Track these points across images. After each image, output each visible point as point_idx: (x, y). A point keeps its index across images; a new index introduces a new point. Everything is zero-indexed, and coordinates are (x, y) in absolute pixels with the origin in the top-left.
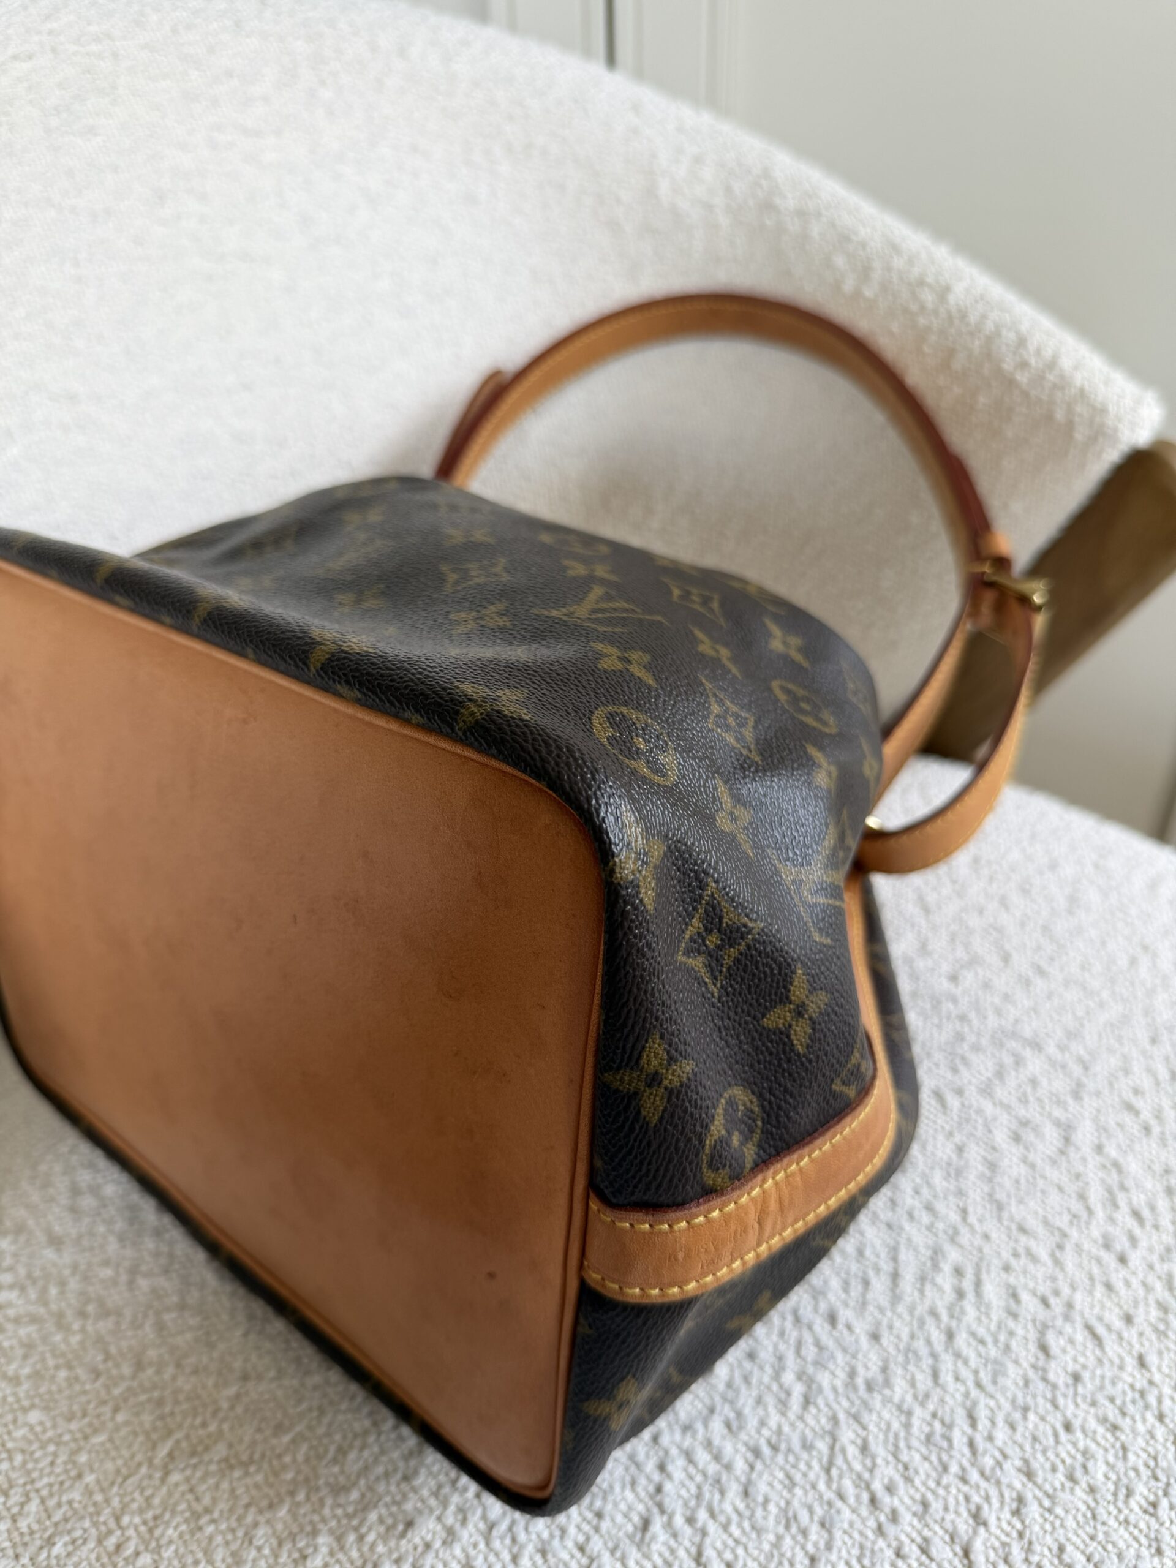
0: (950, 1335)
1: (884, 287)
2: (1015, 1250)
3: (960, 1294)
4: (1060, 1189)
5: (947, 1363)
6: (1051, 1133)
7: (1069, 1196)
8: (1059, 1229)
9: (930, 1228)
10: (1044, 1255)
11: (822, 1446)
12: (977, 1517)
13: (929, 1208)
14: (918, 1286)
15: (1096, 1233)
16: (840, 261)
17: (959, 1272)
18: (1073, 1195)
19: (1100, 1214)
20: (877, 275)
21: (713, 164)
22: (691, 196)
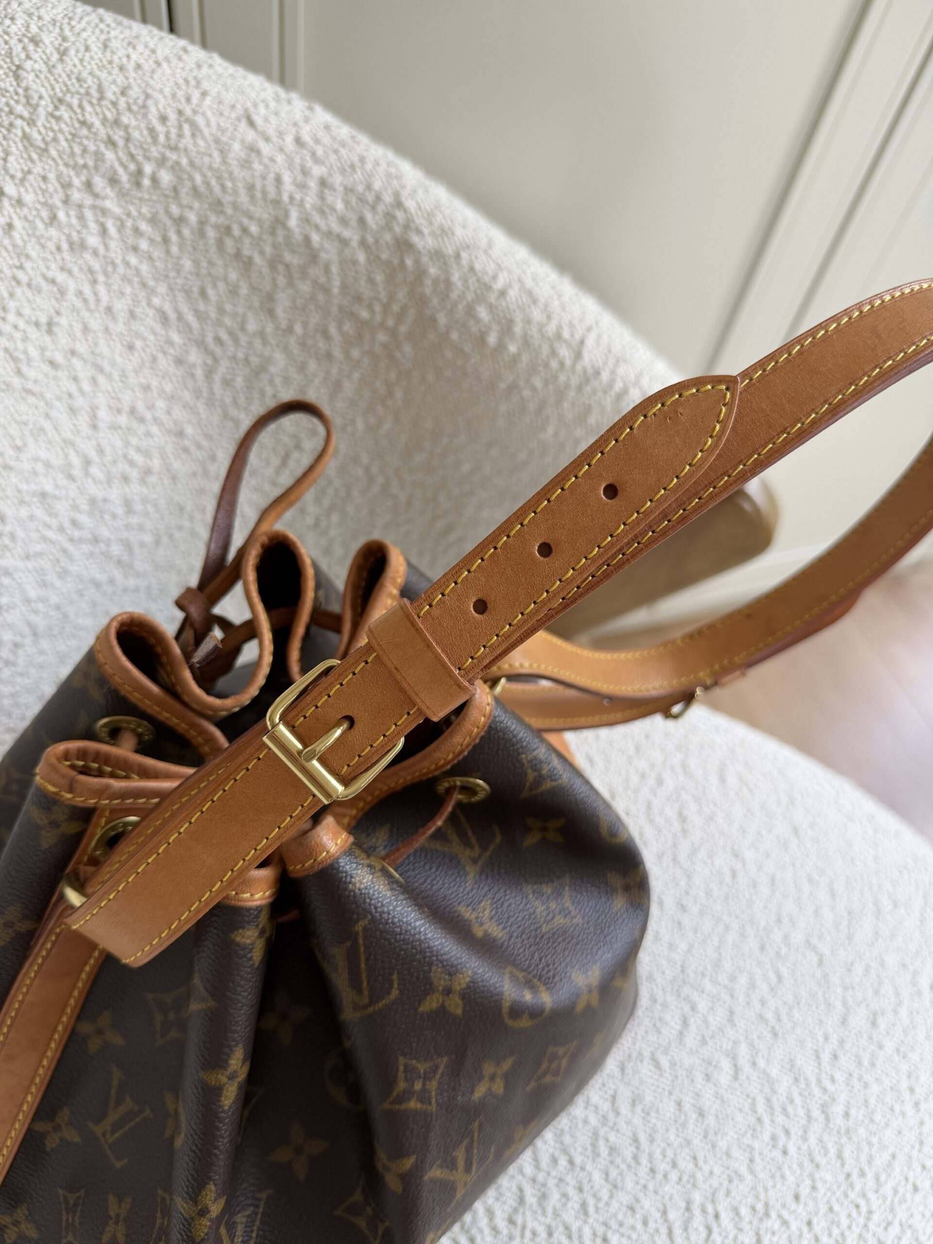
1: (526, 342)
2: (729, 1176)
4: (741, 1110)
6: (726, 1064)
7: (747, 1114)
8: (748, 1146)
10: (743, 1170)
14: (685, 1235)
15: (766, 1137)
16: (483, 313)
17: (704, 1211)
18: (750, 1112)
19: (766, 1120)
20: (518, 329)
21: (341, 189)
22: (324, 228)
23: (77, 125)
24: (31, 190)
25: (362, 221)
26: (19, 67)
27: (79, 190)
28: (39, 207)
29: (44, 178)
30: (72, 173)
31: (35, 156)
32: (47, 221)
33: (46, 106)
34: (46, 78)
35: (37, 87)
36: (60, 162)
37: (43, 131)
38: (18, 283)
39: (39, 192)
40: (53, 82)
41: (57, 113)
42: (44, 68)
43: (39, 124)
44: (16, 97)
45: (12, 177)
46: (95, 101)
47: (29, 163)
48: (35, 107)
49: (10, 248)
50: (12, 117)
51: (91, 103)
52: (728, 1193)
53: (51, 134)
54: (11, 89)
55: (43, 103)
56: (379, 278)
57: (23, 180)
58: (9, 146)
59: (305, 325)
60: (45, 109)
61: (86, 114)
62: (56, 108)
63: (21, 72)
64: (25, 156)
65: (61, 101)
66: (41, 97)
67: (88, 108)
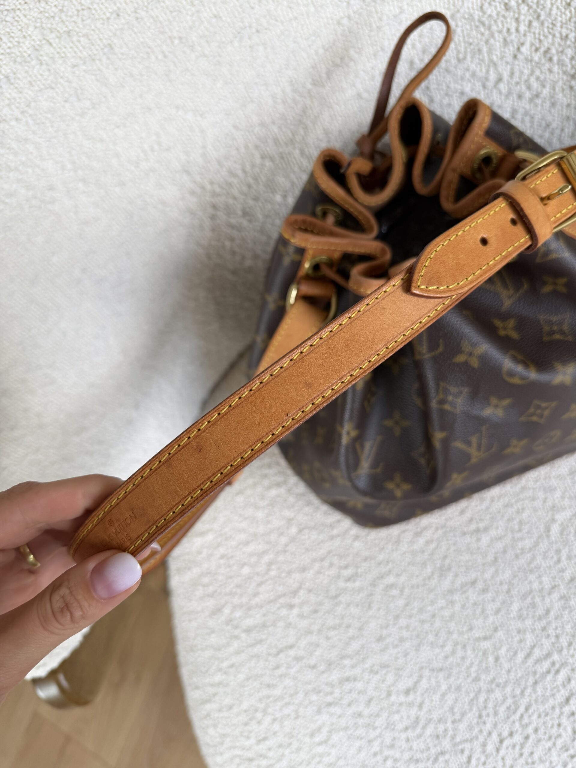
0: (536, 683)
3: (548, 672)
5: (529, 691)
9: (553, 643)
11: (472, 695)
12: (511, 734)
13: (557, 637)
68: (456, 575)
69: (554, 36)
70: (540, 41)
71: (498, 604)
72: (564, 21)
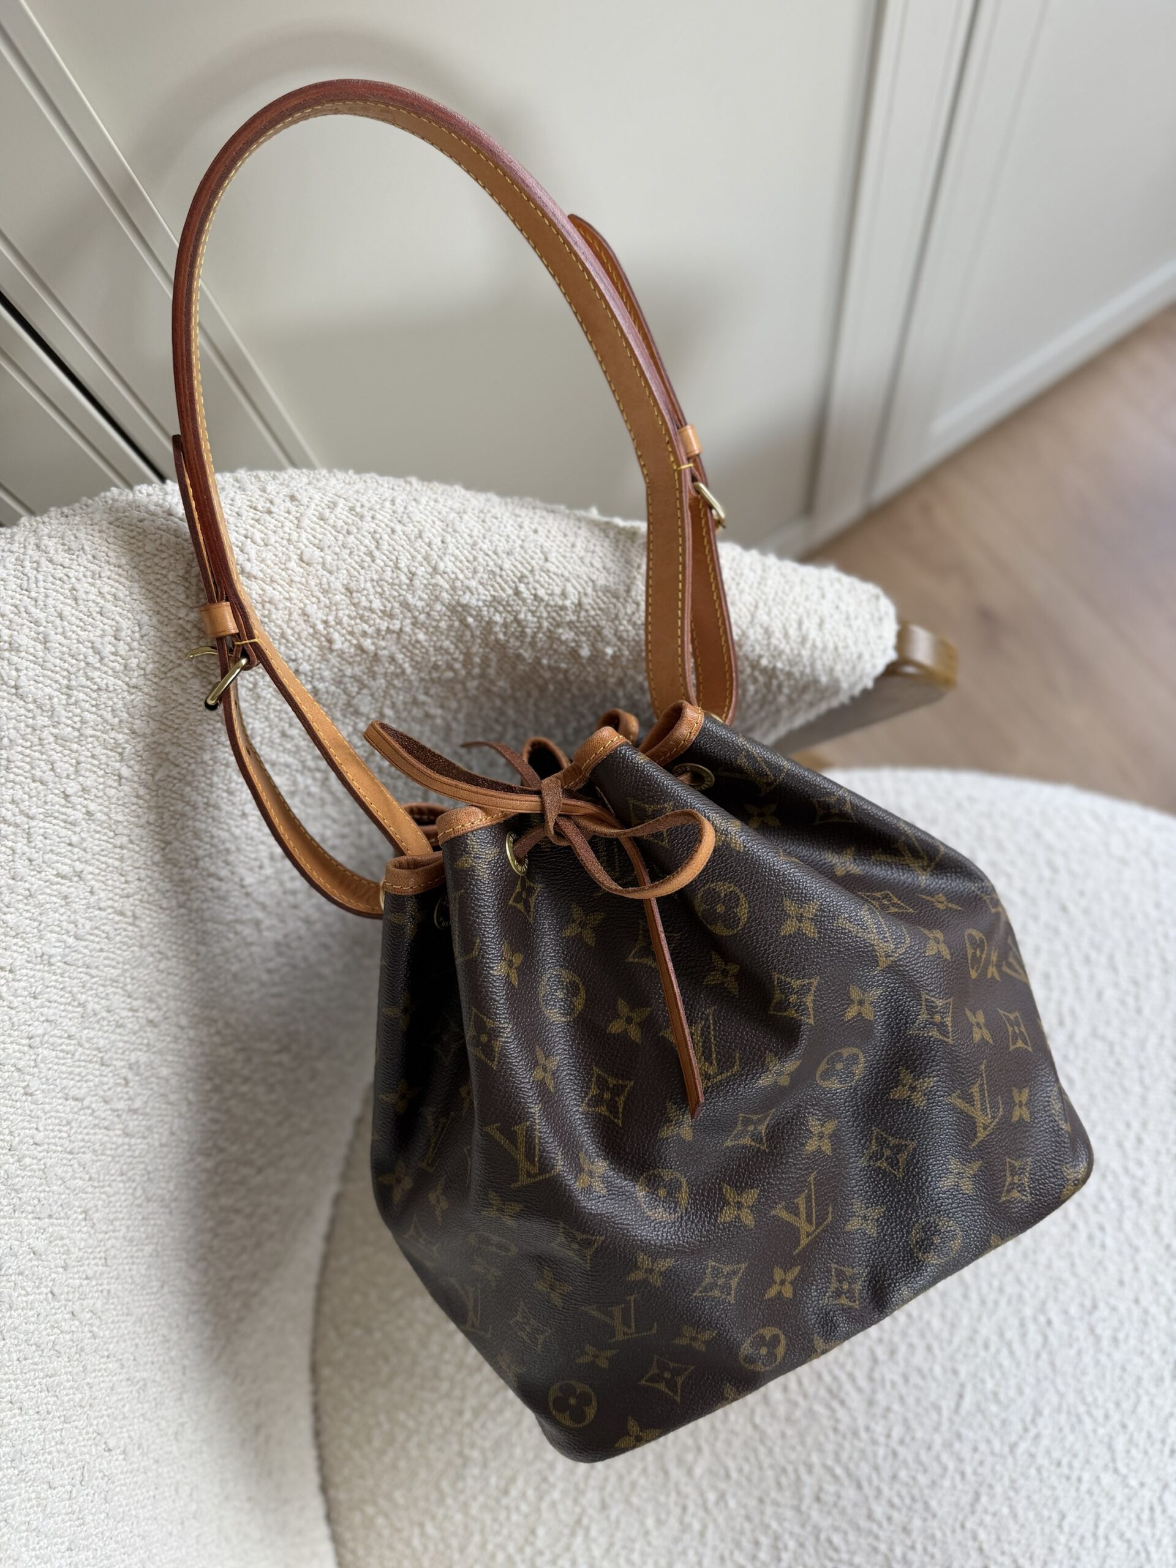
21: (369, 585)
22: (370, 631)
23: (94, 695)
24: (88, 774)
25: (405, 605)
26: (16, 687)
27: (127, 742)
28: (102, 780)
29: (93, 756)
30: (113, 734)
31: (75, 746)
32: (116, 784)
33: (59, 700)
34: (44, 676)
35: (44, 691)
36: (99, 733)
37: (69, 722)
38: (122, 847)
39: (95, 769)
40: (53, 675)
41: (73, 700)
42: (39, 670)
43: (64, 720)
44: (30, 715)
45: (68, 777)
46: (98, 665)
47: (73, 755)
48: (53, 709)
49: (98, 829)
50: (38, 732)
51: (95, 668)
52: (1056, 1299)
53: (77, 719)
54: (22, 711)
55: (56, 700)
56: (447, 644)
57: (77, 771)
58: (50, 756)
59: (393, 706)
60: (60, 704)
61: (98, 680)
62: (69, 696)
63: (20, 691)
64: (67, 752)
65: (69, 687)
66: (51, 698)
67: (97, 674)
68: (852, 1377)
69: (263, 843)
70: (256, 859)
71: (920, 1345)
72: (256, 826)
